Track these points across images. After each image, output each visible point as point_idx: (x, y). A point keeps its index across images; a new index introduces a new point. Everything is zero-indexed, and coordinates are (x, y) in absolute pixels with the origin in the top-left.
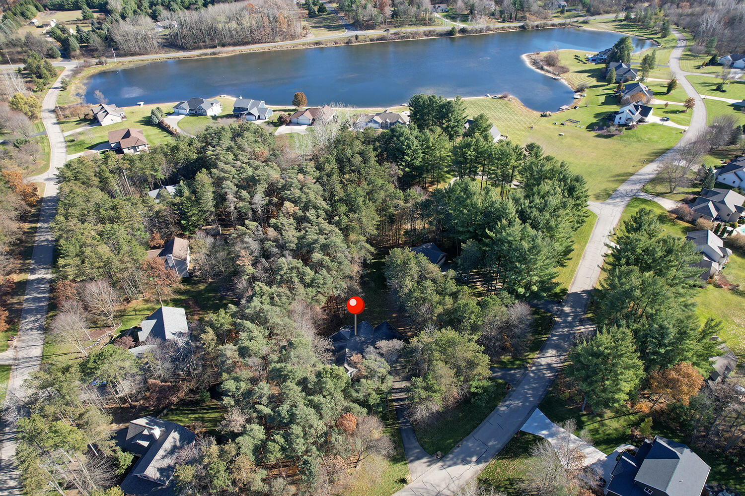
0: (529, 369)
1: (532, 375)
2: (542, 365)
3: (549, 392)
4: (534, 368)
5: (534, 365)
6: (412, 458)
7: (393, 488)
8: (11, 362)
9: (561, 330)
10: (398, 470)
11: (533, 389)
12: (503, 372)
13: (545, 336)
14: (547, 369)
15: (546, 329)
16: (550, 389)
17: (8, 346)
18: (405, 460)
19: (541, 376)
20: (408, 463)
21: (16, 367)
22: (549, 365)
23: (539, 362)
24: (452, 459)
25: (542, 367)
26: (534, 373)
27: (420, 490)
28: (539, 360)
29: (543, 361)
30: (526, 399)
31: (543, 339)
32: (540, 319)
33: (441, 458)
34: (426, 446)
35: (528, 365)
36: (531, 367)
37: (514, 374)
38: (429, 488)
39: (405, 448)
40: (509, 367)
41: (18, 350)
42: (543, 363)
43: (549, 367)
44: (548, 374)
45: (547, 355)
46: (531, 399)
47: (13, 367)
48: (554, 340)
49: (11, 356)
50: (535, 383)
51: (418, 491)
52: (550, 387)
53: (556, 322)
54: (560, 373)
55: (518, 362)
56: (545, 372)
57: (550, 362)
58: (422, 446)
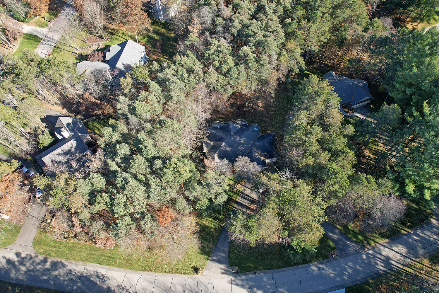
0: (366, 249)
1: (364, 257)
2: (380, 254)
3: (367, 283)
4: (371, 252)
5: (373, 249)
6: (215, 258)
7: (186, 270)
8: (43, 37)
9: (428, 234)
10: (199, 259)
11: (355, 270)
12: (340, 237)
13: (406, 229)
14: (383, 261)
15: (413, 223)
16: (371, 281)
17: (47, 25)
18: (209, 256)
19: (373, 263)
20: (209, 260)
21: (43, 42)
22: (388, 258)
23: (380, 250)
24: (242, 280)
25: (379, 256)
26: (367, 256)
27: (202, 285)
28: (382, 248)
29: (386, 252)
30: (340, 274)
31: (403, 231)
32: (415, 210)
33: (235, 273)
34: (232, 256)
35: (368, 246)
36: (369, 249)
37: (348, 246)
38: (209, 289)
39: (216, 246)
40: (349, 236)
41: (50, 31)
42: (384, 253)
43: (387, 260)
44: (381, 267)
45: (395, 249)
46: (346, 278)
47: (42, 41)
48: (412, 238)
49: (45, 33)
50: (361, 266)
51: (200, 285)
52: (373, 279)
53: (429, 223)
54: (393, 273)
55: (360, 237)
56: (378, 262)
57: (391, 256)
58: (229, 253)
